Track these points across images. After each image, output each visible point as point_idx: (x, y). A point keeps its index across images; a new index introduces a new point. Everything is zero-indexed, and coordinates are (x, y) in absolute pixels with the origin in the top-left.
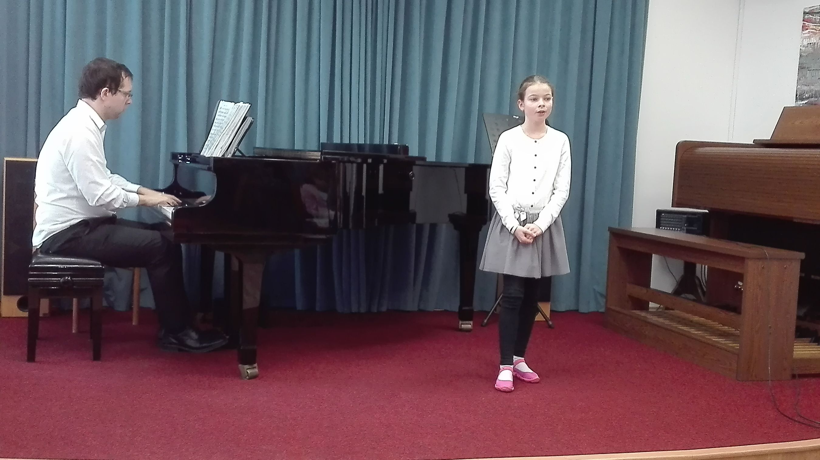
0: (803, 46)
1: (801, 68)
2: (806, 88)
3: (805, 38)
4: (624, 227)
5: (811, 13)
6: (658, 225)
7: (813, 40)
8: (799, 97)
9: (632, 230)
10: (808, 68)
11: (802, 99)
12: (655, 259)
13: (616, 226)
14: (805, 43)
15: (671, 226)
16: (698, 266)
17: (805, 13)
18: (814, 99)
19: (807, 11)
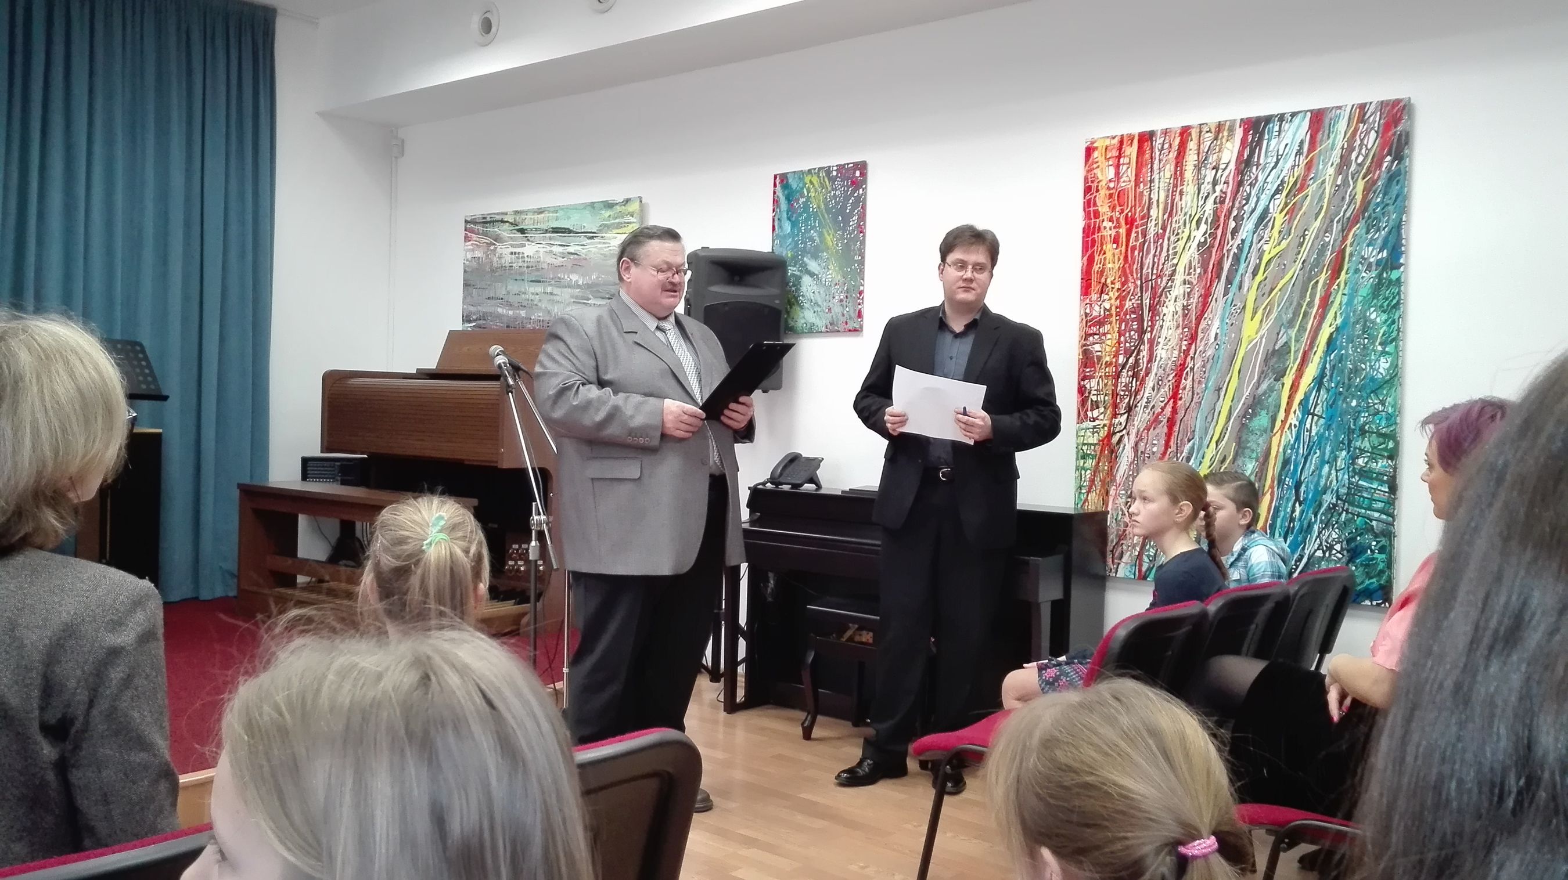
0: (467, 260)
1: (466, 285)
2: (472, 309)
3: (469, 250)
4: (256, 482)
5: (474, 222)
6: (305, 477)
7: (478, 254)
8: (466, 319)
9: (271, 485)
10: (473, 286)
11: (470, 321)
12: (302, 520)
13: (247, 481)
14: (469, 256)
15: (319, 477)
16: (358, 525)
17: (466, 222)
18: (481, 322)
19: (469, 219)
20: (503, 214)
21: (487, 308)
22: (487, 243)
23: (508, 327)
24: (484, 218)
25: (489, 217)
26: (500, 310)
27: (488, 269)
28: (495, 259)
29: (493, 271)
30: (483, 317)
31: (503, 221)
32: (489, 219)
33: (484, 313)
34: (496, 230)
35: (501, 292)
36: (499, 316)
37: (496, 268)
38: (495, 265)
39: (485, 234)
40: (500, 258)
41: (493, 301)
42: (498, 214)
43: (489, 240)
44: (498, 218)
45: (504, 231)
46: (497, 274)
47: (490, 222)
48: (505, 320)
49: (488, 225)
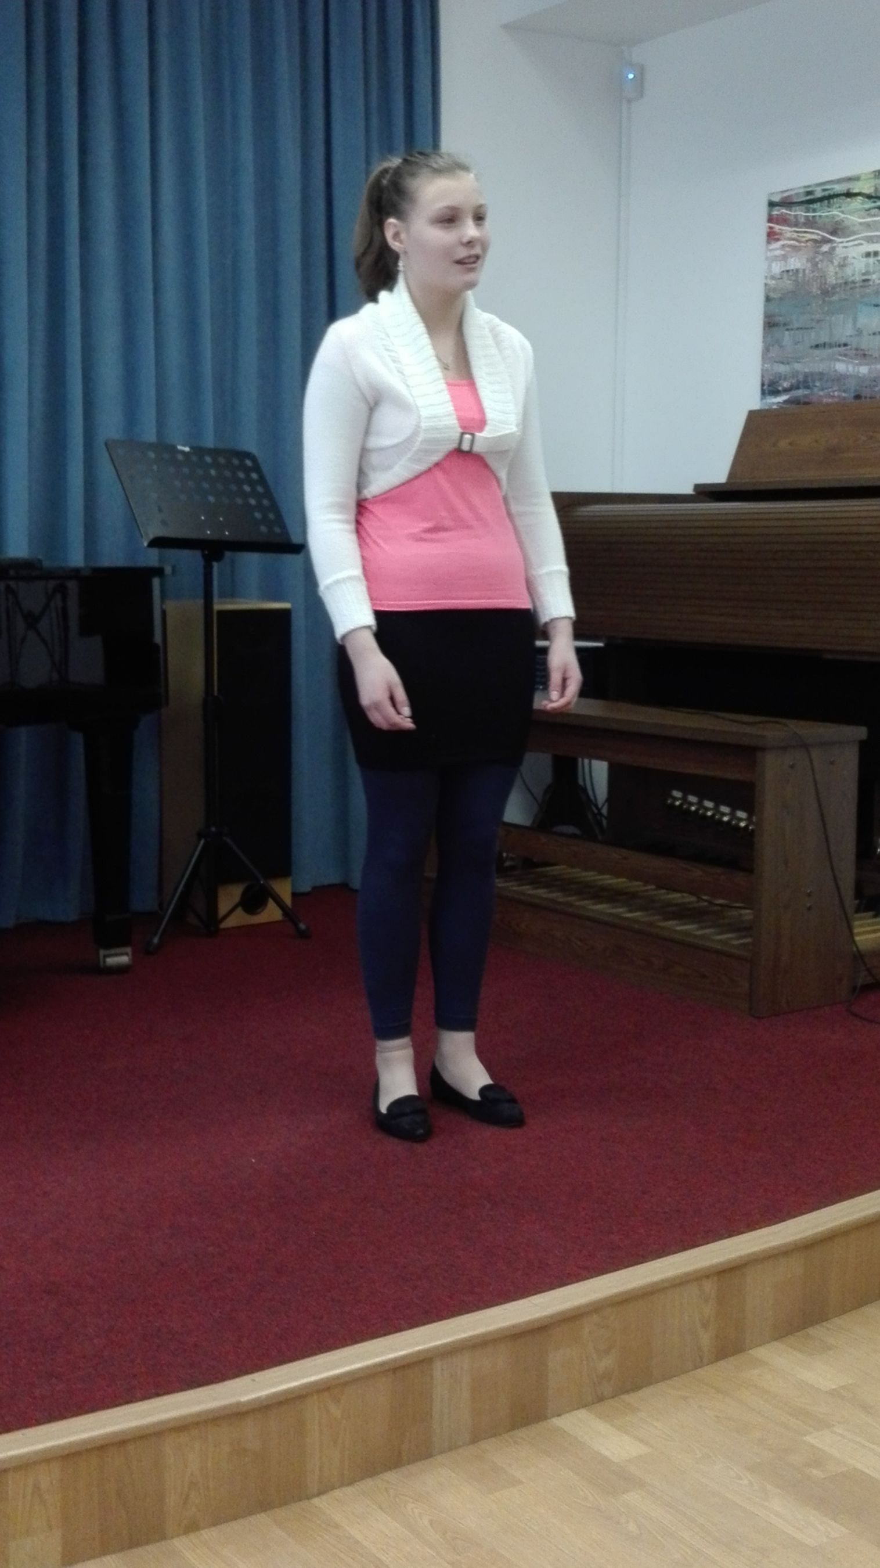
0: (773, 278)
1: (771, 324)
2: (782, 369)
3: (776, 258)
5: (787, 203)
7: (795, 263)
8: (770, 388)
10: (785, 325)
11: (776, 393)
14: (777, 268)
17: (772, 204)
18: (800, 393)
19: (776, 199)
20: (849, 179)
21: (814, 364)
22: (815, 241)
23: (858, 397)
24: (809, 193)
25: (819, 189)
26: (841, 367)
27: (815, 290)
28: (831, 270)
29: (826, 292)
30: (805, 382)
31: (849, 195)
32: (819, 194)
33: (806, 376)
34: (834, 212)
35: (843, 329)
36: (840, 379)
37: (834, 287)
38: (832, 280)
39: (810, 223)
40: (842, 266)
41: (829, 351)
42: (839, 181)
43: (817, 234)
44: (839, 188)
45: (851, 213)
46: (835, 298)
47: (821, 200)
48: (852, 384)
49: (816, 206)
